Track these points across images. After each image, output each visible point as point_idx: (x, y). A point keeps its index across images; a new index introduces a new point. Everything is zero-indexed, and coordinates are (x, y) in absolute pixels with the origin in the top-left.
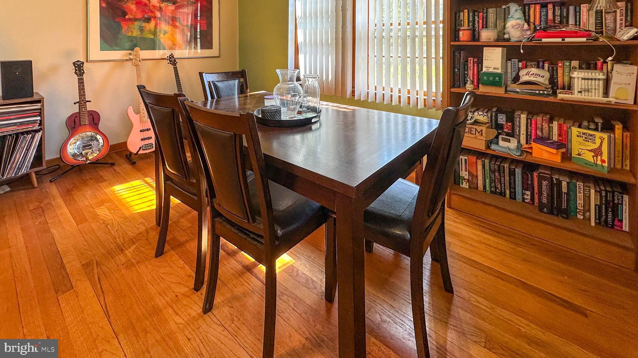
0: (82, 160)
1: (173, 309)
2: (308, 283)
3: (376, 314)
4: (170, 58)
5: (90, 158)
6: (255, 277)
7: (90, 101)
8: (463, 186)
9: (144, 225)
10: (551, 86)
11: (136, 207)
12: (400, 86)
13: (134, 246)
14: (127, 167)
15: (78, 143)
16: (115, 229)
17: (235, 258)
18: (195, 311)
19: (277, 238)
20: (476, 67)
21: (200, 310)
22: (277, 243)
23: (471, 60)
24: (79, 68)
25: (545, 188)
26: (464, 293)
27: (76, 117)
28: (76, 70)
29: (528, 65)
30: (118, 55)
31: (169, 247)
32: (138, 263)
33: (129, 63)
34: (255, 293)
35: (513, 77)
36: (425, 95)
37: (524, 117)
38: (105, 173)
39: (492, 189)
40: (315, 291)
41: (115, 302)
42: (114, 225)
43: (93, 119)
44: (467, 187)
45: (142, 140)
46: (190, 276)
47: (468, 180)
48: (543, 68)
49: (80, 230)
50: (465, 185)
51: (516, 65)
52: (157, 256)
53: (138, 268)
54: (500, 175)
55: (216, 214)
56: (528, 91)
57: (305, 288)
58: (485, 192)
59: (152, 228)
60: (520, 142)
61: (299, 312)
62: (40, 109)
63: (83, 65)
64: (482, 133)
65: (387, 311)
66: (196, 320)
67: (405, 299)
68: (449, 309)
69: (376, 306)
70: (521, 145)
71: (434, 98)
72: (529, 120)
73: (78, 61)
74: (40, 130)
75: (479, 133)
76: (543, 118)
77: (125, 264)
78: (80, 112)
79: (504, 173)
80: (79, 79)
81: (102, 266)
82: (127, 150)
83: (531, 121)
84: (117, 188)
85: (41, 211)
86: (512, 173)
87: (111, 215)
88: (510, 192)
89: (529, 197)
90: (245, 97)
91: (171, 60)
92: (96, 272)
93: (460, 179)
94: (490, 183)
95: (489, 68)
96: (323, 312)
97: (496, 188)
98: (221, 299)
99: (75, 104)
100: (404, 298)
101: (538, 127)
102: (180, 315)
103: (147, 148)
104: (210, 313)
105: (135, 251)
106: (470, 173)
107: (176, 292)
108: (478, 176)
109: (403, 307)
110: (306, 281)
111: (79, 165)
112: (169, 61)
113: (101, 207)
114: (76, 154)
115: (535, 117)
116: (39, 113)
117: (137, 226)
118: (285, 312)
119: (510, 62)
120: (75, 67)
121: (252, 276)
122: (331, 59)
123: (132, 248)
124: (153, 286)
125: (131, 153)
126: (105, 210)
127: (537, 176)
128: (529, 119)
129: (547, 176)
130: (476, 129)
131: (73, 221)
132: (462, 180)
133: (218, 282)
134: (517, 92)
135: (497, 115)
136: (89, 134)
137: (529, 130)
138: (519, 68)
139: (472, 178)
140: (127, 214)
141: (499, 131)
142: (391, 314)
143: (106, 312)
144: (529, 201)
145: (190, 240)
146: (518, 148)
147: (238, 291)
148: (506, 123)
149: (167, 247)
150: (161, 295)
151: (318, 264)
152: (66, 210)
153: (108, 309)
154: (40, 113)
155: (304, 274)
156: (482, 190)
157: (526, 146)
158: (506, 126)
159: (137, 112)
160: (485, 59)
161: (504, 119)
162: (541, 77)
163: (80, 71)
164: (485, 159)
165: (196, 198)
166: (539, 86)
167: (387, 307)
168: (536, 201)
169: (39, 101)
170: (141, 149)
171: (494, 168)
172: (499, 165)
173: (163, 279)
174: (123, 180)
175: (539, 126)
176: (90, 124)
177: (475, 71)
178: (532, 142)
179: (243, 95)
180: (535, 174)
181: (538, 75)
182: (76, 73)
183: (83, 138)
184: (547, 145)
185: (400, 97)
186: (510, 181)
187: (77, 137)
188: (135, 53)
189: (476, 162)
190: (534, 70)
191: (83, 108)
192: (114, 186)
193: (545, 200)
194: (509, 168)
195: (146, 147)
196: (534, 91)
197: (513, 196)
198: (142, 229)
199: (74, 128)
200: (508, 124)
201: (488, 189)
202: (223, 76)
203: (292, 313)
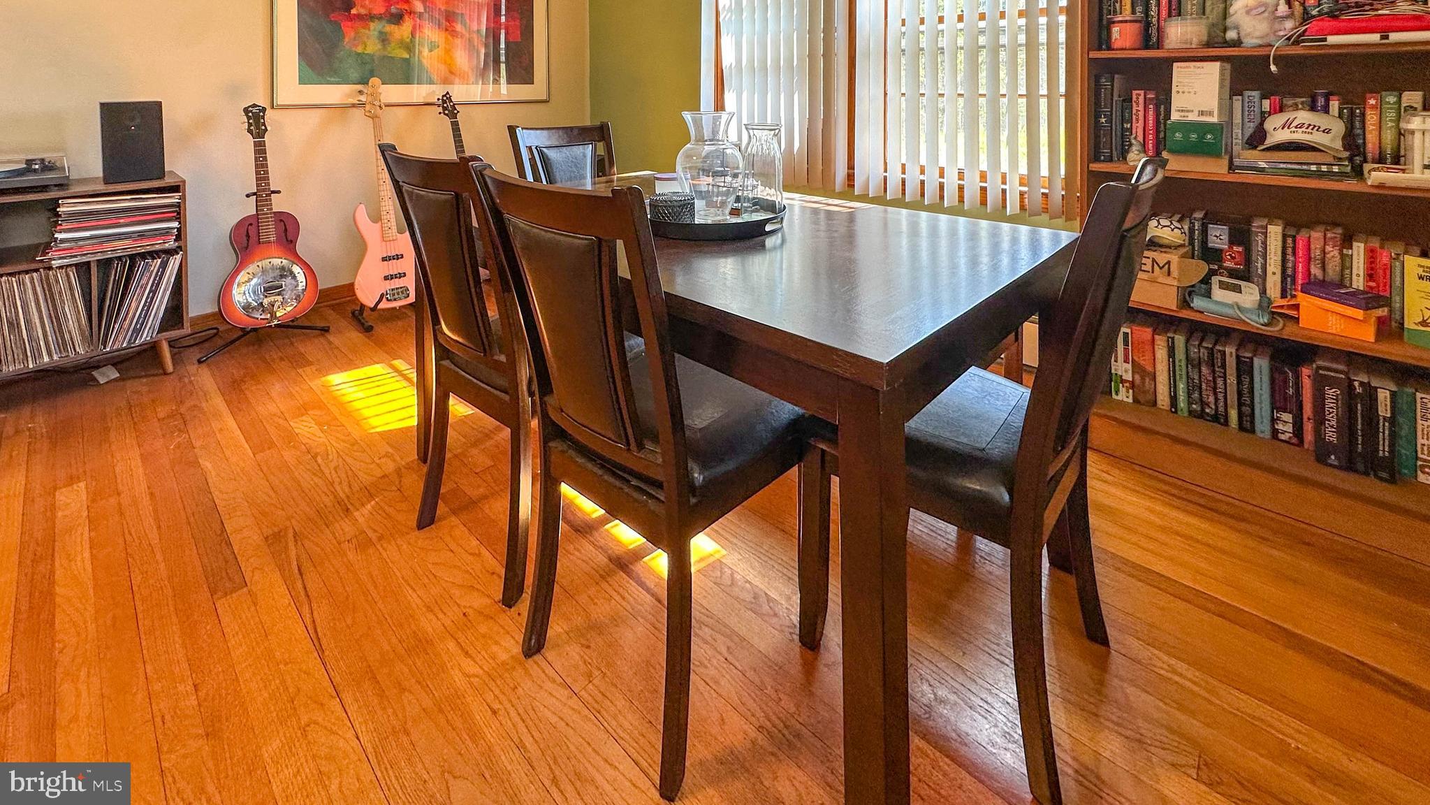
0: (263, 317)
1: (458, 643)
2: (757, 604)
3: (922, 683)
4: (444, 102)
5: (278, 314)
6: (636, 582)
7: (278, 192)
8: (1119, 398)
9: (394, 461)
10: (1346, 154)
11: (374, 422)
12: (961, 164)
13: (373, 503)
14: (355, 335)
15: (255, 281)
16: (332, 465)
17: (592, 539)
18: (506, 650)
19: (692, 489)
20: (1151, 113)
21: (517, 650)
22: (693, 501)
23: (1138, 96)
24: (256, 120)
25: (1332, 405)
26: (1135, 646)
27: (251, 224)
28: (250, 125)
29: (1286, 105)
30: (334, 93)
31: (447, 509)
32: (380, 538)
33: (358, 113)
34: (639, 618)
35: (1247, 135)
36: (1021, 184)
37: (1275, 232)
38: (311, 348)
39: (1194, 406)
40: (775, 620)
41: (334, 619)
42: (330, 457)
43: (286, 230)
44: (1130, 400)
45: (386, 278)
46: (493, 573)
47: (1133, 385)
48: (1326, 110)
49: (259, 465)
50: (1124, 395)
51: (1256, 104)
52: (421, 526)
53: (381, 549)
54: (1214, 372)
55: (552, 432)
56: (1289, 166)
57: (750, 612)
58: (1176, 412)
59: (408, 467)
60: (1265, 294)
61: (740, 668)
62: (178, 205)
63: (264, 113)
64: (1169, 268)
65: (948, 678)
66: (507, 670)
67: (990, 652)
68: (1101, 683)
69: (920, 665)
70: (1269, 299)
71: (1047, 191)
72: (1290, 240)
73: (254, 106)
74: (178, 250)
75: (1161, 268)
76: (1325, 235)
77: (354, 541)
78: (258, 215)
79: (1224, 366)
80: (256, 144)
81: (307, 543)
82: (355, 300)
83: (1294, 241)
84: (335, 379)
85: (181, 421)
86: (1245, 369)
87: (322, 435)
88: (1240, 415)
89: (1289, 428)
90: (607, 182)
91: (445, 105)
92: (293, 553)
93: (1111, 380)
94: (1188, 393)
95: (1188, 111)
96: (795, 669)
97: (1203, 404)
98: (562, 628)
99: (248, 196)
100: (986, 649)
101: (1313, 256)
102: (474, 655)
103: (396, 296)
104: (538, 657)
105: (374, 513)
106: (1137, 367)
107: (465, 607)
108: (1158, 374)
109: (987, 671)
110: (754, 598)
111: (254, 330)
112: (440, 109)
113: (304, 418)
114: (250, 304)
115: (1304, 234)
116: (175, 214)
117: (378, 461)
118: (709, 665)
119: (1240, 98)
120: (249, 118)
121: (631, 581)
122: (799, 102)
123: (369, 507)
124: (414, 590)
125: (363, 306)
126: (310, 425)
127: (1309, 376)
128: (1290, 236)
129: (1337, 375)
130: (1153, 259)
131: (246, 446)
132: (1116, 382)
133: (556, 588)
134: (1262, 170)
135: (1207, 228)
136: (277, 262)
137: (1290, 265)
138: (1262, 113)
139: (1143, 379)
140: (356, 434)
141: (1211, 267)
142: (957, 686)
143: (315, 641)
144: (1290, 438)
145: (493, 494)
146: (1260, 306)
147: (601, 611)
148: (1230, 247)
149: (442, 509)
150: (432, 611)
151: (780, 561)
152: (231, 423)
153: (320, 634)
154: (179, 213)
155: (747, 582)
156: (1168, 408)
157: (1284, 302)
158: (1230, 255)
159: (376, 218)
160: (1178, 92)
161: (1225, 237)
162: (1324, 131)
163: (258, 127)
164: (1175, 332)
165: (507, 398)
166: (1319, 153)
167: (947, 667)
168: (1309, 436)
169: (175, 189)
170: (384, 299)
171: (1196, 356)
172: (1212, 349)
173: (435, 577)
174: (348, 363)
175: (1316, 253)
176: (279, 241)
177: (1151, 122)
178: (1300, 294)
179: (603, 179)
180: (1306, 371)
181: (1315, 126)
182: (250, 131)
183: (264, 271)
184: (1341, 300)
185: (961, 188)
186: (1238, 388)
187: (252, 268)
188: (371, 90)
189: (1153, 340)
190: (1304, 116)
191: (263, 206)
192: (327, 375)
193: (1331, 435)
194: (1238, 357)
195: (394, 295)
196: (1305, 167)
197: (1247, 425)
198: (390, 466)
199: (247, 248)
200: (1235, 248)
201: (1182, 405)
202: (559, 136)
203: (724, 668)
